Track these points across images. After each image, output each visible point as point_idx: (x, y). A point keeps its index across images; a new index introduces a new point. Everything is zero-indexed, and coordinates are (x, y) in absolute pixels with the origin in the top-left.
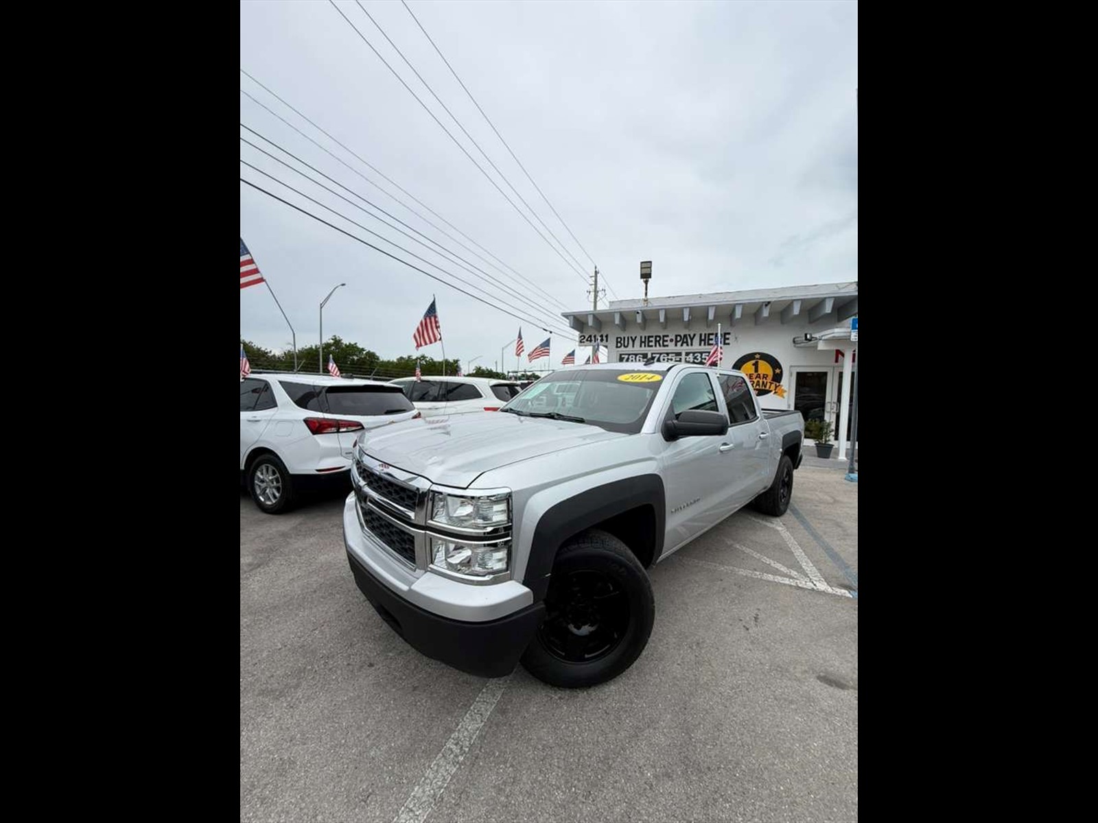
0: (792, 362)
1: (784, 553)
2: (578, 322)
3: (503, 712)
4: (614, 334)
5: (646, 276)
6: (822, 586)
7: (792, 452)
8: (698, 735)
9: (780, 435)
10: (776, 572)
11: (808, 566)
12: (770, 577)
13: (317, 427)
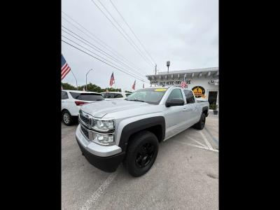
0: (208, 88)
1: (201, 139)
2: (150, 78)
3: (116, 180)
4: (159, 81)
5: (168, 66)
6: (211, 149)
7: (205, 112)
8: (170, 190)
9: (202, 107)
10: (198, 145)
11: (208, 143)
12: (197, 146)
13: (78, 104)
